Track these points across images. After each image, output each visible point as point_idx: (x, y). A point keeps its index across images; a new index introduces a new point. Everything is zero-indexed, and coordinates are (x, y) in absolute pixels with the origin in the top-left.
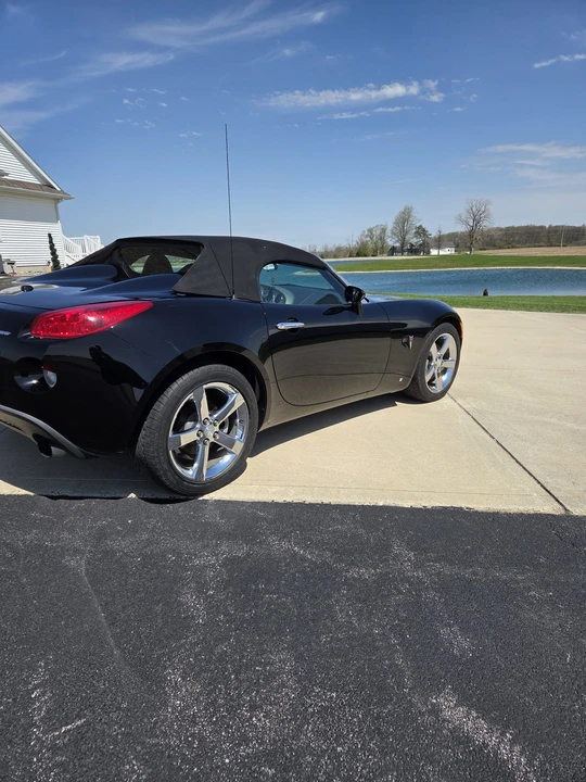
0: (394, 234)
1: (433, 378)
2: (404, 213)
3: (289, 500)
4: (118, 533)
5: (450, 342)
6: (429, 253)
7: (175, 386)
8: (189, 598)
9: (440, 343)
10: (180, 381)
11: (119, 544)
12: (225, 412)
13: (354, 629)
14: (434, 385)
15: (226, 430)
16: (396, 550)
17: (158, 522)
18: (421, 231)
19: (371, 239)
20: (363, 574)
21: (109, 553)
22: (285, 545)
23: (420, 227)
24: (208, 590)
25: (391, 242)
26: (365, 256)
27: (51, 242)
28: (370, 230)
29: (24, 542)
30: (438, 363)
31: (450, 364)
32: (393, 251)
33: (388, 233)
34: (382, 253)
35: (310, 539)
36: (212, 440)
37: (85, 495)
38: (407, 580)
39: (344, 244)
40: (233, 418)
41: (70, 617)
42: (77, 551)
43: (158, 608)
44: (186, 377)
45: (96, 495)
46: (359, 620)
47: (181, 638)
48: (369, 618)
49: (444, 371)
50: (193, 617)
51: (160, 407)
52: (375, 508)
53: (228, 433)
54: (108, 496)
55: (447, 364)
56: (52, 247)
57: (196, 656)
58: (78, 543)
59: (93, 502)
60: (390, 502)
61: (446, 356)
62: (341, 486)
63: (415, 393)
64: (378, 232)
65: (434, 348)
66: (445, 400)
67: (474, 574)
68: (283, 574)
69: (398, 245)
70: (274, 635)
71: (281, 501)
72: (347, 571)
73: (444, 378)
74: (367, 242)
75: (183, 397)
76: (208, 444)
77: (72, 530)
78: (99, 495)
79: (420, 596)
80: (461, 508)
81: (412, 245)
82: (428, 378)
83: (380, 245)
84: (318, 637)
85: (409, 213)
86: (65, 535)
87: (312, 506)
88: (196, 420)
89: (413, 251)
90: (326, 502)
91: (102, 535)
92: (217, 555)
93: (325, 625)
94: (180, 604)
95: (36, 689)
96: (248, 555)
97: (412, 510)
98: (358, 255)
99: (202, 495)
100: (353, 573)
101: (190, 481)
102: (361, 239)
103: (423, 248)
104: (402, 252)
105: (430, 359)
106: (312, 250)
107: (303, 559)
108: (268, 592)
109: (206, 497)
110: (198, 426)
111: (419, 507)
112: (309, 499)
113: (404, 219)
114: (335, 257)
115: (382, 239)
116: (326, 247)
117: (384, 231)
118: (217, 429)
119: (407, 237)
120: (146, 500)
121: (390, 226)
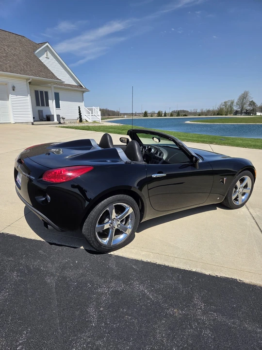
0: (237, 104)
1: (237, 197)
2: (244, 94)
3: (149, 261)
4: (70, 267)
5: (248, 180)
6: (256, 114)
7: (100, 204)
8: (91, 310)
9: (242, 181)
10: (103, 202)
11: (70, 274)
12: (124, 215)
13: (163, 345)
14: (237, 200)
15: (124, 223)
16: (195, 301)
17: (88, 264)
18: (252, 103)
19: (226, 107)
20: (175, 312)
21: (65, 278)
22: (141, 288)
23: (252, 101)
24: (101, 307)
25: (235, 108)
26: (222, 115)
27: (79, 110)
28: (225, 103)
29: (33, 266)
30: (240, 189)
31: (247, 191)
32: (236, 113)
33: (235, 104)
34: (230, 114)
35: (154, 287)
36: (116, 227)
37: (63, 244)
38: (197, 320)
39: (211, 109)
40: (127, 218)
41: (41, 310)
42: (52, 275)
43: (77, 313)
44: (105, 200)
45: (66, 245)
46: (167, 340)
47: (83, 332)
48: (173, 340)
49: (244, 194)
50: (91, 321)
51: (93, 213)
52: (190, 272)
53: (125, 224)
54: (71, 246)
55: (245, 190)
56: (80, 112)
57: (87, 344)
58: (53, 270)
59: (65, 248)
60: (199, 270)
61: (246, 187)
62: (176, 256)
63: (227, 204)
64: (229, 104)
65: (238, 183)
66: (244, 208)
67: (234, 323)
68: (136, 305)
69: (239, 110)
70: (125, 340)
71: (145, 260)
72: (168, 309)
73: (243, 197)
74: (223, 108)
75: (104, 209)
76: (114, 229)
77: (53, 263)
78: (68, 245)
79: (201, 332)
80: (236, 280)
81: (247, 110)
82: (234, 197)
83: (229, 109)
84: (145, 346)
85: (247, 94)
86: (50, 265)
87: (159, 266)
88: (110, 219)
89: (247, 113)
90: (167, 265)
91: (64, 268)
92: (109, 288)
93: (150, 340)
94: (87, 313)
95: (20, 345)
96: (123, 291)
97: (210, 276)
98: (218, 114)
99: (110, 252)
100: (170, 311)
101: (105, 246)
102: (220, 107)
103: (253, 112)
104: (241, 113)
105: (236, 188)
106: (195, 111)
107: (148, 298)
108: (127, 314)
109: (112, 253)
110: (110, 221)
111: (214, 275)
112: (159, 262)
113: (244, 97)
114: (206, 115)
115: (231, 107)
116: (202, 110)
117: (232, 103)
118: (119, 223)
119: (245, 106)
120: (86, 250)
121: (236, 101)
